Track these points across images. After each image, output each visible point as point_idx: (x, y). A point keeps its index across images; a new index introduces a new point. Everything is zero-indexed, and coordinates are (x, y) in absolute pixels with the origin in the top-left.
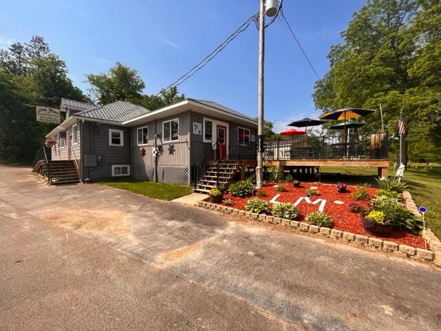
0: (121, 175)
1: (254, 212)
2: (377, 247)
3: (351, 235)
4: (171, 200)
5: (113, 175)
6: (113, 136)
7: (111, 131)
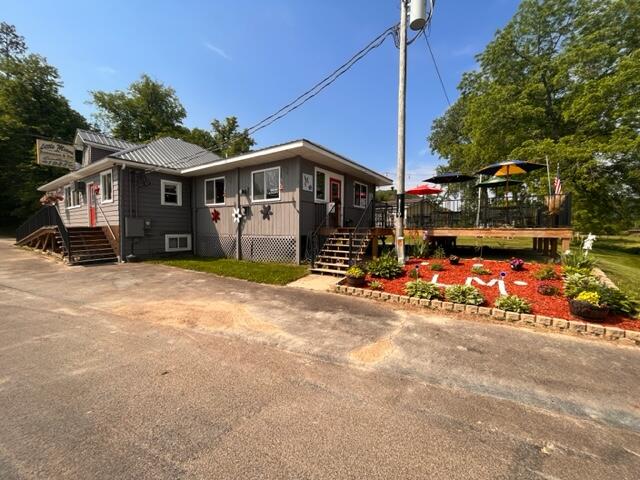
0: (178, 249)
1: (422, 297)
2: (597, 335)
3: (564, 322)
4: (285, 284)
5: (167, 249)
6: (167, 190)
7: (163, 182)
